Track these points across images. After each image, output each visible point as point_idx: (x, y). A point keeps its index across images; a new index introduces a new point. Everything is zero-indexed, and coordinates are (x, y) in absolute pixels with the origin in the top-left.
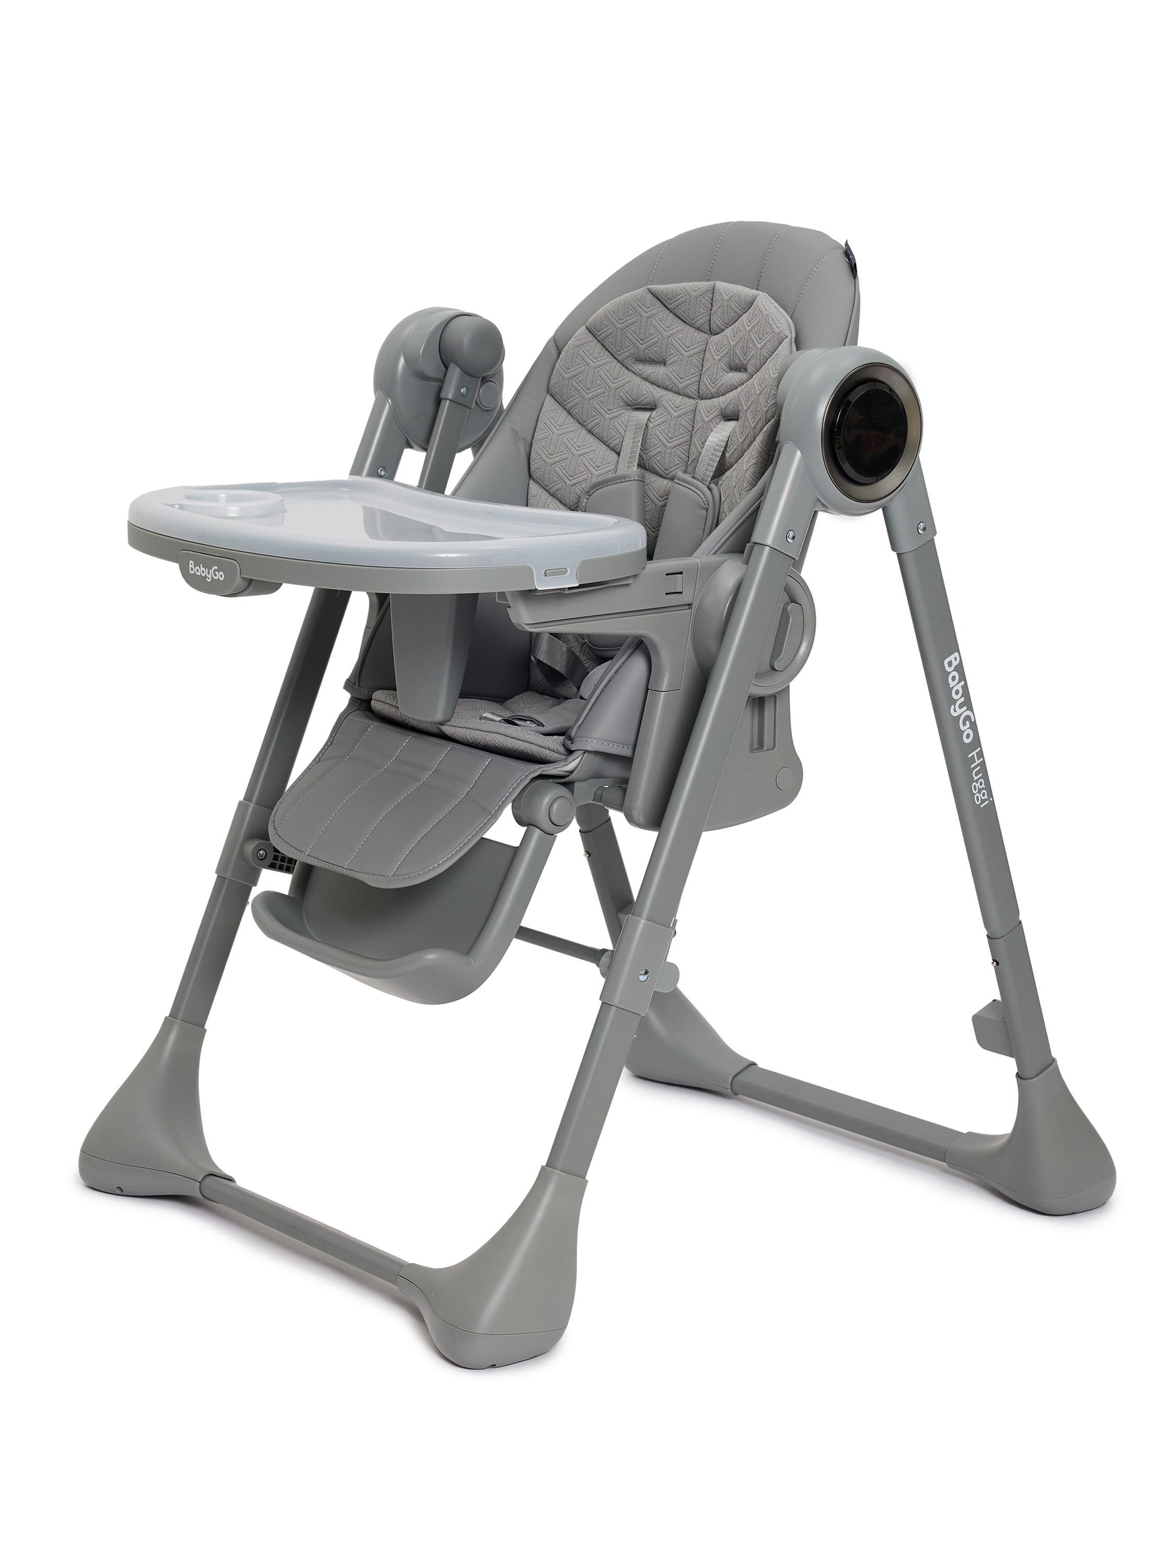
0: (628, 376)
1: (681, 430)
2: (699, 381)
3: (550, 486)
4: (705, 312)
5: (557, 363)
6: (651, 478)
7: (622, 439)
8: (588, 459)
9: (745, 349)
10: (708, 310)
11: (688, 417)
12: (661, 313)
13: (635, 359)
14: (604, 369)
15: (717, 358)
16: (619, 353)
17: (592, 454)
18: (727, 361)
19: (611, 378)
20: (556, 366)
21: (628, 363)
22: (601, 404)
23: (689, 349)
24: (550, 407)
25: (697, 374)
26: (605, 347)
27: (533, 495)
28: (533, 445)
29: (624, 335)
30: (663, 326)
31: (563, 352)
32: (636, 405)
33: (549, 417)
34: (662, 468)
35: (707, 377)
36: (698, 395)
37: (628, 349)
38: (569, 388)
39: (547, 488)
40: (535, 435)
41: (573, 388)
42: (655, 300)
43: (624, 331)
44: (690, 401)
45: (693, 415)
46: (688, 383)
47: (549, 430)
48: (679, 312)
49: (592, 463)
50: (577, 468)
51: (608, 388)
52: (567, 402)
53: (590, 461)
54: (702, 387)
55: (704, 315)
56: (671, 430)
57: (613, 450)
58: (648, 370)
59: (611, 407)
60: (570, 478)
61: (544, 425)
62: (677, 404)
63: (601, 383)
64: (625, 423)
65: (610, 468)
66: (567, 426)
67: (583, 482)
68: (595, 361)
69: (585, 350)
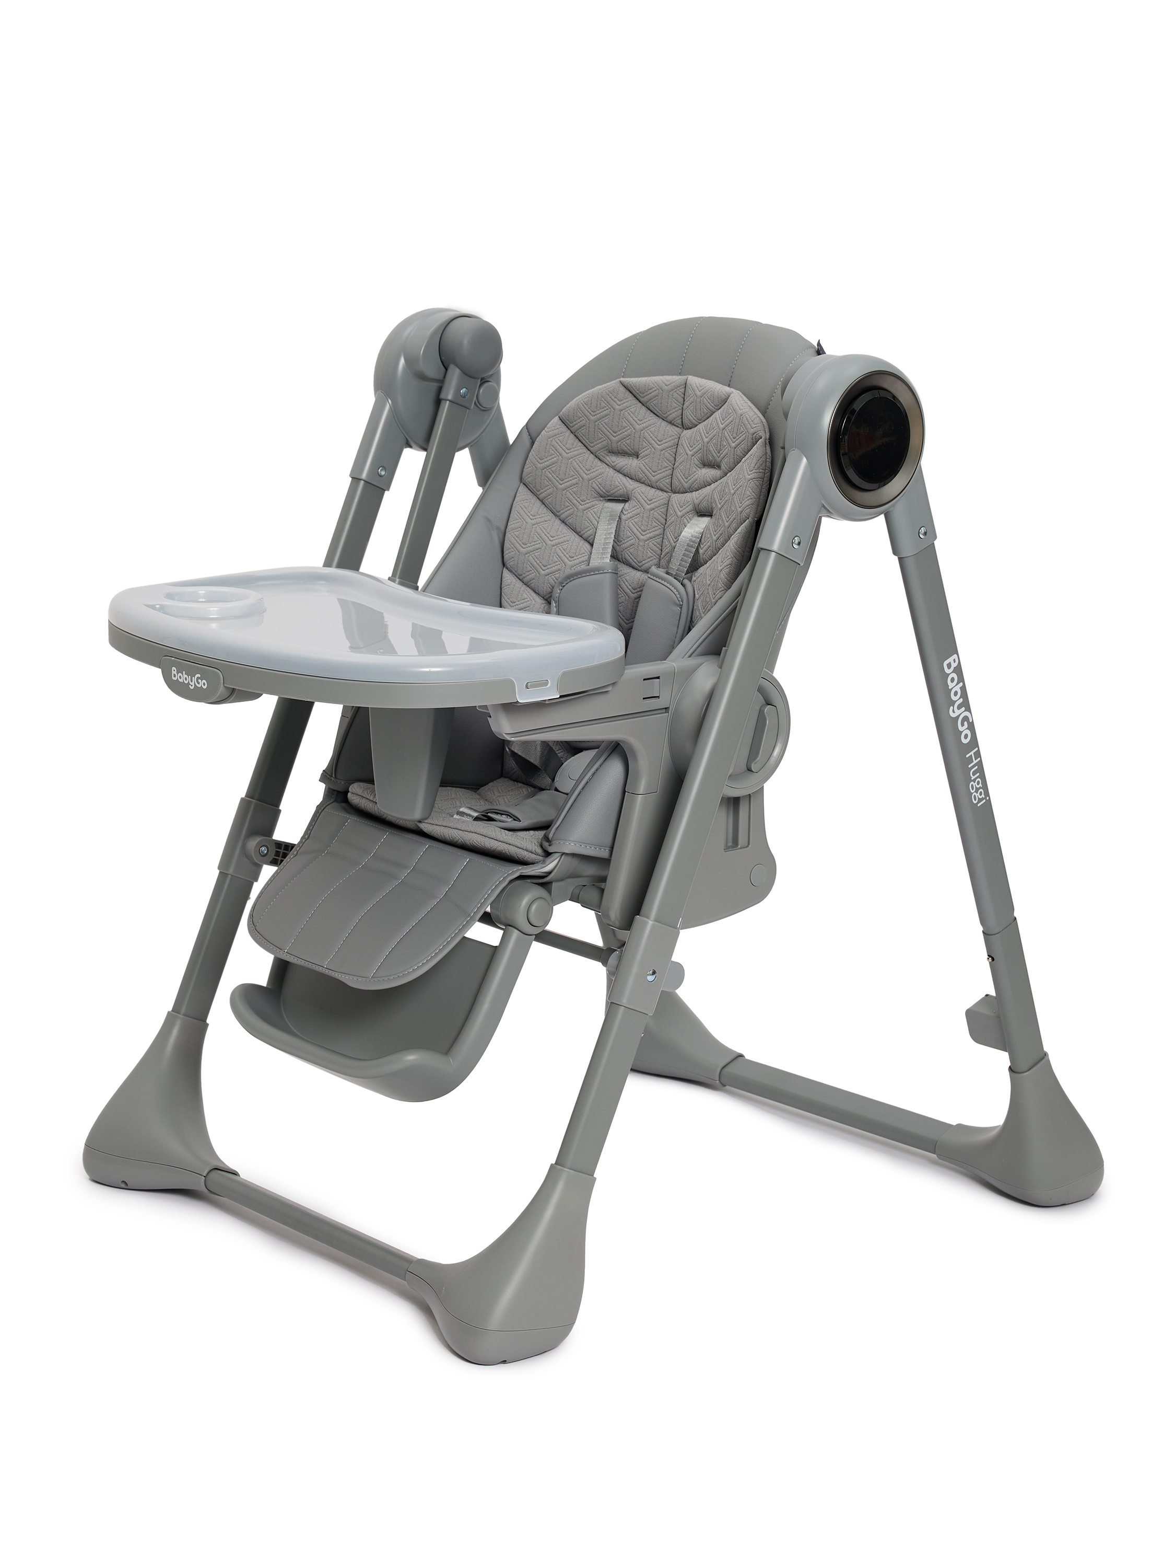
0: (601, 467)
1: (654, 523)
2: (672, 475)
3: (524, 575)
4: (677, 406)
5: (531, 453)
6: (624, 569)
7: (595, 529)
8: (562, 549)
9: (719, 446)
10: (680, 404)
11: (661, 510)
12: (633, 406)
13: (608, 451)
14: (577, 460)
15: (690, 453)
16: (592, 445)
17: (565, 545)
18: (700, 457)
19: (584, 469)
20: (530, 455)
21: (602, 454)
22: (574, 495)
23: (662, 442)
24: (523, 496)
25: (670, 468)
26: (577, 438)
27: (507, 584)
28: (506, 535)
29: (596, 428)
30: (636, 419)
31: (536, 442)
32: (608, 496)
33: (523, 507)
34: (635, 560)
35: (680, 471)
36: (670, 488)
37: (600, 441)
38: (543, 478)
39: (521, 577)
40: (509, 524)
41: (546, 478)
42: (628, 393)
43: (596, 423)
44: (662, 494)
45: (665, 509)
46: (660, 476)
47: (522, 519)
48: (651, 405)
49: (565, 554)
50: (551, 558)
51: (581, 479)
52: (540, 492)
53: (563, 551)
54: (675, 482)
55: (676, 409)
56: (644, 523)
57: (586, 540)
58: (621, 462)
59: (584, 498)
60: (544, 568)
61: (518, 514)
62: (649, 497)
63: (574, 474)
64: (599, 515)
65: (583, 559)
66: (540, 516)
67: (557, 572)
68: (568, 451)
69: (558, 441)
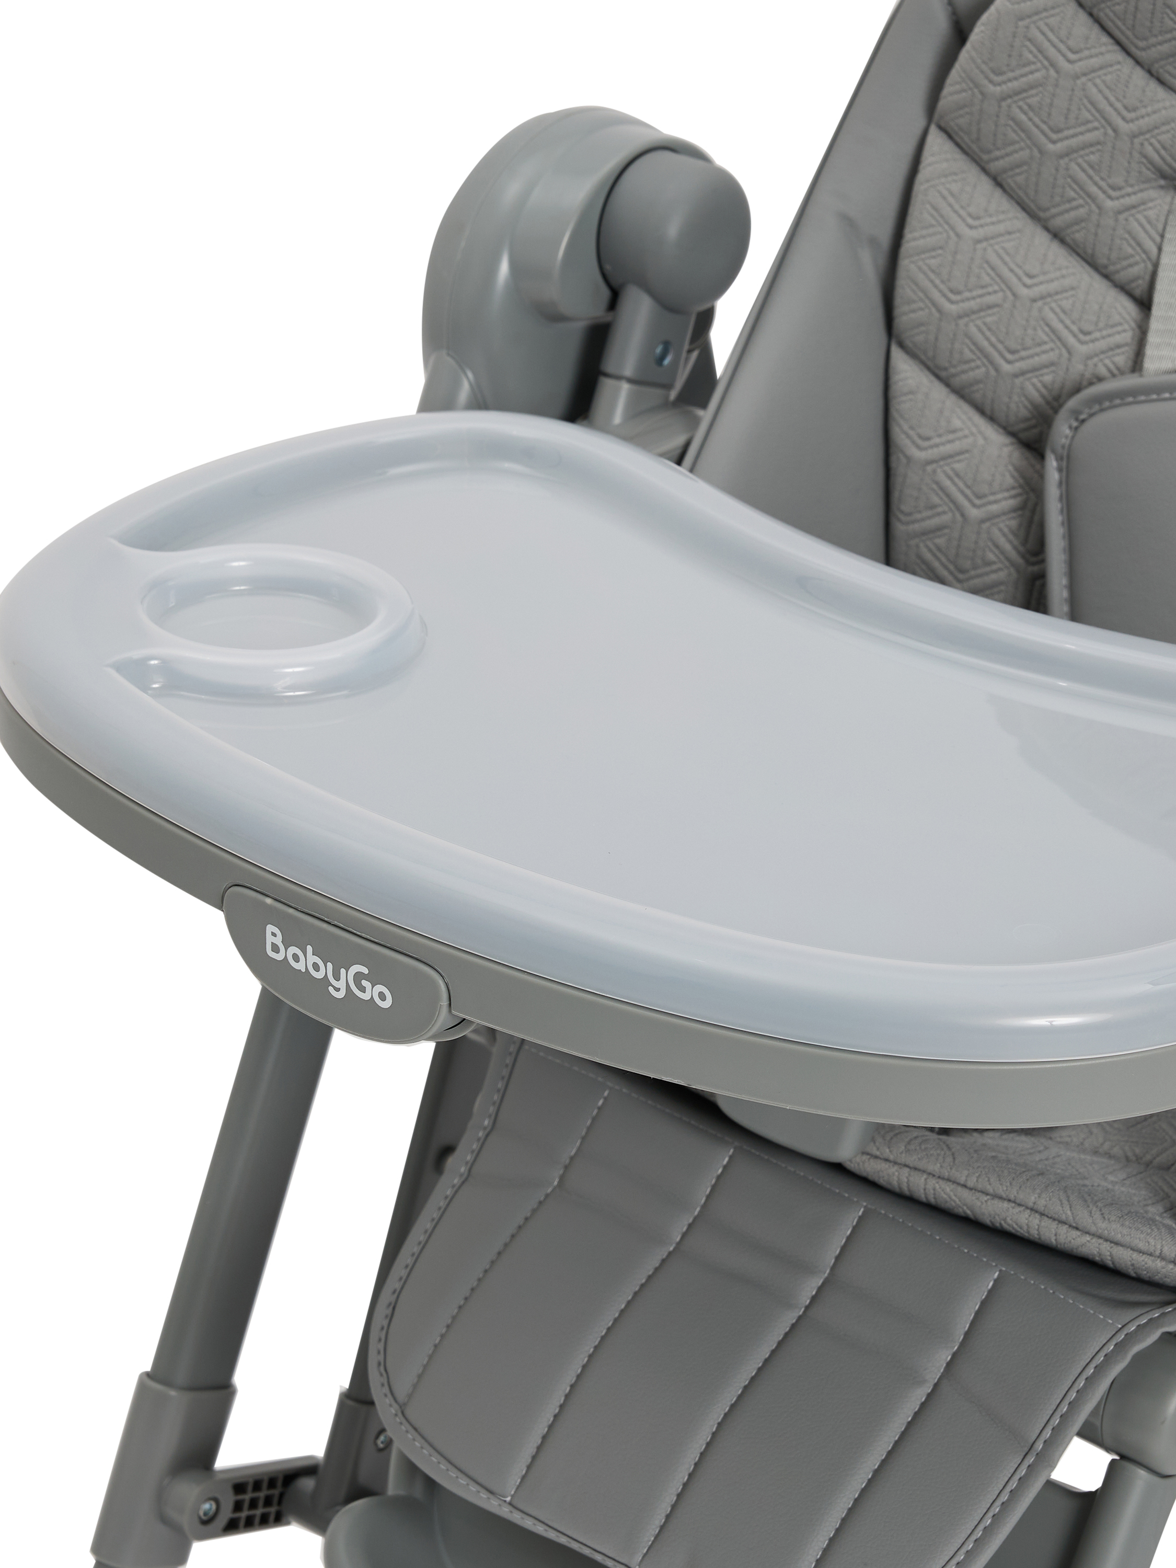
3: (954, 370)
8: (1058, 310)
14: (1098, 80)
16: (1141, 44)
17: (1067, 298)
19: (1119, 105)
22: (1091, 172)
26: (1101, 24)
28: (902, 263)
31: (973, 35)
33: (946, 193)
39: (943, 374)
40: (908, 235)
41: (1011, 123)
47: (946, 227)
49: (1068, 322)
50: (1030, 332)
51: (1110, 131)
52: (991, 156)
53: (1062, 316)
59: (1118, 180)
60: (1009, 357)
61: (933, 212)
63: (1090, 118)
64: (1160, 227)
65: (1118, 339)
66: (994, 219)
67: (1045, 371)
68: (1072, 56)
69: (1045, 29)
